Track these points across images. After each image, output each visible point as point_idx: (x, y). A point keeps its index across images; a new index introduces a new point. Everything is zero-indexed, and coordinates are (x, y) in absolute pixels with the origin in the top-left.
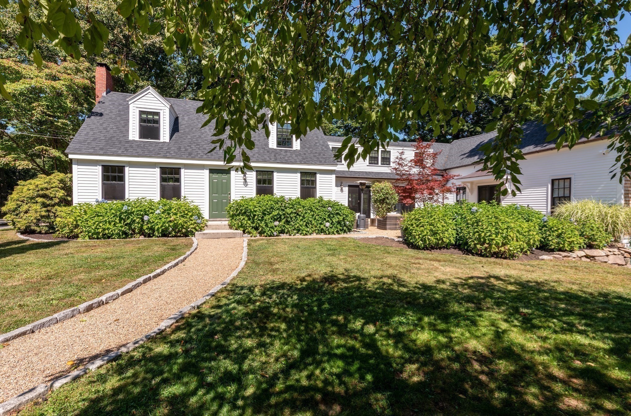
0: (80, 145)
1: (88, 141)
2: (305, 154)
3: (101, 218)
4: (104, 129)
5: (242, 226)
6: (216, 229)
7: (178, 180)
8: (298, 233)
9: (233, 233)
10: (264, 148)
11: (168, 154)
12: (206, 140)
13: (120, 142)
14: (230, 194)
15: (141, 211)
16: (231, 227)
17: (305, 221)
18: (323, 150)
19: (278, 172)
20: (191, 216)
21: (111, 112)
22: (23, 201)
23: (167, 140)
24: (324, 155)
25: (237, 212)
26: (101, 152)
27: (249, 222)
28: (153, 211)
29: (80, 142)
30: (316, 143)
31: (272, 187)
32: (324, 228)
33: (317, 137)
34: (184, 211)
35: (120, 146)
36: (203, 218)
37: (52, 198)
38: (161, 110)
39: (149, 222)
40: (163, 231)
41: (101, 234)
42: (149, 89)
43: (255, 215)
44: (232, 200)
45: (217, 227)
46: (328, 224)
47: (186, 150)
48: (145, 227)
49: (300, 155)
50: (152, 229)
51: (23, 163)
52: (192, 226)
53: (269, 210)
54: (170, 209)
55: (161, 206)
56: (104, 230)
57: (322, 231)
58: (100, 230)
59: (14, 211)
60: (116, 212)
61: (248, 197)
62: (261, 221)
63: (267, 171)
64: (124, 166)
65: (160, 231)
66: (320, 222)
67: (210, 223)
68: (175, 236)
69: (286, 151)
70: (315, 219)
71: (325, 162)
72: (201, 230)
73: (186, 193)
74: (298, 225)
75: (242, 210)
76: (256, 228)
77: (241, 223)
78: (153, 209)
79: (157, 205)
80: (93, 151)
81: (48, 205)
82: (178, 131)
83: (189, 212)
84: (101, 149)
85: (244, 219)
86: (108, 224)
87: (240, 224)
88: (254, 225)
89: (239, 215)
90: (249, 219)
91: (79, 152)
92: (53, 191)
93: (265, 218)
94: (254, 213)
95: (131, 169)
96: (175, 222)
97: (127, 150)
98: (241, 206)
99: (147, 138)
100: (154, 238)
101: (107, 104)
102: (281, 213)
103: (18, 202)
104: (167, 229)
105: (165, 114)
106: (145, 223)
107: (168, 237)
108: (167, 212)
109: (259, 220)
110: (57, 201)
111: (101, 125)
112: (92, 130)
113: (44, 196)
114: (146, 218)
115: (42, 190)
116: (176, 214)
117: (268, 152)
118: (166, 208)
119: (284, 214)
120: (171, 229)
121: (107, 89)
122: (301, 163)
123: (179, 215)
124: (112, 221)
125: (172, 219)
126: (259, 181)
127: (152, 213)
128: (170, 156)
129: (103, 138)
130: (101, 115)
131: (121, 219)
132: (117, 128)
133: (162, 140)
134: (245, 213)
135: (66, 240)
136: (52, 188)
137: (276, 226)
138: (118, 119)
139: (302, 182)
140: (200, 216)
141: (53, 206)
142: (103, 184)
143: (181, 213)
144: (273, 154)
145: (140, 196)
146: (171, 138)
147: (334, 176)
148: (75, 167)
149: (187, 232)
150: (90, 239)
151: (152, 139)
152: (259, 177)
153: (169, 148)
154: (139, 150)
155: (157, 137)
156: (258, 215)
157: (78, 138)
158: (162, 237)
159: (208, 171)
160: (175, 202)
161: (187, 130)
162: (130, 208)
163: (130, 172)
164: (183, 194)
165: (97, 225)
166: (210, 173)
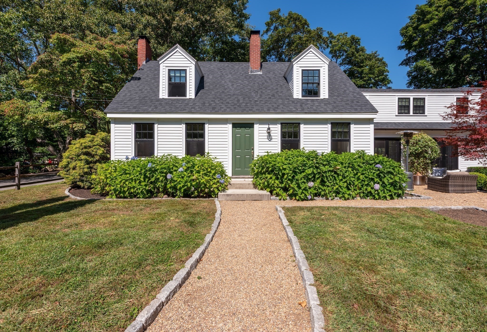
0: (117, 105)
1: (125, 102)
2: (335, 103)
3: (128, 176)
4: (140, 90)
5: (268, 186)
6: (240, 188)
7: (202, 136)
8: (336, 196)
9: (260, 195)
10: (288, 99)
11: (193, 110)
12: (229, 95)
13: (152, 101)
14: (253, 149)
15: (165, 168)
16: (255, 186)
17: (346, 182)
18: (355, 97)
19: (304, 124)
20: (214, 174)
21: (148, 76)
22: (72, 159)
23: (193, 97)
24: (358, 102)
25: (262, 169)
26: (134, 110)
27: (277, 182)
28: (176, 169)
29: (118, 103)
30: (345, 91)
31: (299, 141)
32: (373, 191)
33: (345, 85)
34: (207, 169)
35: (151, 104)
36: (226, 175)
37: (94, 155)
38: (188, 67)
39: (172, 180)
40: (185, 190)
41: (127, 193)
42: (177, 47)
43: (284, 174)
44: (255, 156)
45: (241, 186)
46: (377, 186)
47: (210, 105)
48: (168, 186)
49: (329, 104)
50: (175, 188)
51: (78, 124)
52: (215, 186)
53: (300, 168)
54: (193, 166)
55: (184, 163)
56: (129, 189)
57: (369, 195)
58: (126, 189)
59: (65, 168)
60: (141, 170)
61: (273, 152)
62: (292, 181)
63: (293, 123)
64: (154, 124)
65: (182, 191)
66: (366, 183)
67: (233, 181)
68: (198, 196)
69: (313, 100)
70: (358, 179)
71: (361, 109)
72: (224, 190)
73: (210, 149)
74: (337, 186)
75: (268, 168)
76: (285, 189)
77: (268, 182)
78: (177, 167)
79: (181, 162)
80: (127, 109)
81: (91, 162)
82: (203, 88)
83: (212, 169)
84: (135, 108)
85: (271, 178)
86: (133, 183)
87: (266, 183)
88: (283, 185)
89: (264, 173)
90: (277, 178)
91: (115, 111)
92: (95, 149)
93: (296, 177)
94: (283, 171)
95: (159, 126)
96: (198, 181)
97: (156, 107)
98: (267, 163)
99: (175, 96)
100: (176, 198)
101: (145, 70)
102: (315, 171)
103: (68, 160)
104: (189, 188)
105: (191, 70)
106: (169, 182)
107: (191, 197)
108: (190, 169)
109: (289, 180)
110: (97, 158)
111: (138, 87)
112: (130, 91)
113: (87, 154)
114: (169, 176)
115: (85, 147)
116: (198, 172)
117: (293, 102)
118: (189, 165)
119: (319, 173)
120: (193, 189)
121: (146, 58)
122: (332, 112)
123: (201, 173)
124: (138, 179)
125: (194, 178)
126: (283, 135)
127: (175, 171)
128: (195, 111)
129: (138, 98)
130: (139, 79)
131: (145, 177)
132: (151, 89)
133: (188, 97)
134: (272, 171)
135: (99, 197)
136: (94, 146)
137: (310, 188)
138: (153, 81)
139: (333, 134)
140: (223, 173)
141: (95, 162)
142: (136, 141)
143: (204, 170)
144: (299, 104)
145: (166, 153)
146: (196, 95)
147: (372, 127)
148: (112, 126)
149: (210, 192)
150: (117, 197)
151: (179, 96)
152: (283, 130)
153: (194, 104)
154: (167, 107)
155: (184, 94)
156: (288, 174)
157: (117, 99)
158: (183, 197)
159: (231, 126)
160: (198, 159)
161: (211, 87)
162: (154, 166)
163: (159, 129)
164: (206, 151)
165: (124, 183)
166: (233, 127)
